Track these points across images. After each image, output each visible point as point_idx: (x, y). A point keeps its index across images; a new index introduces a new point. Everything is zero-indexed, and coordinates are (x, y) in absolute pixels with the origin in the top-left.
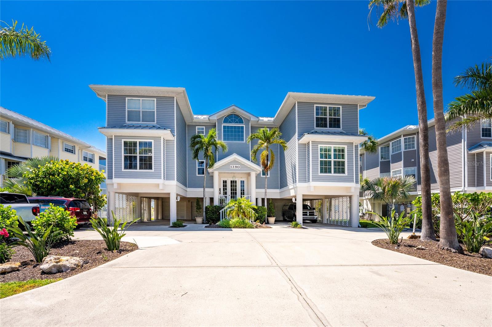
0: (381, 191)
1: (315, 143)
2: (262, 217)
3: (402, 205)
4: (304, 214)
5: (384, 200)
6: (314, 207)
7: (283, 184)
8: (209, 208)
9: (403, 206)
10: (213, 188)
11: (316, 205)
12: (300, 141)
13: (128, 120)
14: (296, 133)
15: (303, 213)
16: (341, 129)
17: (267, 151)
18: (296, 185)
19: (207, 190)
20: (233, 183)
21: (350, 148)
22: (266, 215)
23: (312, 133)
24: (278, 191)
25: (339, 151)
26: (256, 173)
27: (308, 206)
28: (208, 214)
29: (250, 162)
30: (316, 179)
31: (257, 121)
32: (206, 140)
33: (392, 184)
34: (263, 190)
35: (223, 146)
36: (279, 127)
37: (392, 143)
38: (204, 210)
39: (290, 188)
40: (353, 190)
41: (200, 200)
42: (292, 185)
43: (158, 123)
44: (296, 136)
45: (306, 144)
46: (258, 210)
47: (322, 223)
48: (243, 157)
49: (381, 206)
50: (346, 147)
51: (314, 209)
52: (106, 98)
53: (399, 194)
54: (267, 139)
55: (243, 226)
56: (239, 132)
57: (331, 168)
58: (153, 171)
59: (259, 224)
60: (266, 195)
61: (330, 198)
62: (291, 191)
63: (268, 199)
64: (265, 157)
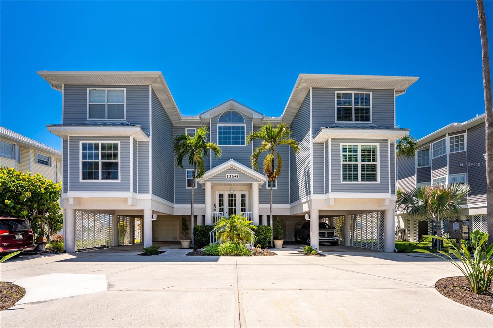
0: (423, 203)
1: (336, 141)
2: (266, 239)
3: (456, 222)
4: (321, 235)
5: (425, 215)
6: (334, 225)
7: (294, 197)
8: (197, 229)
9: (458, 224)
10: (205, 203)
11: (337, 223)
12: (315, 139)
13: (90, 117)
14: (310, 129)
15: (319, 233)
16: (371, 122)
17: (273, 155)
18: (310, 197)
19: (196, 206)
20: (232, 197)
21: (383, 146)
22: (272, 237)
23: (332, 127)
24: (288, 206)
25: (369, 151)
26: (259, 185)
27: (327, 224)
28: (196, 236)
29: (253, 170)
30: (337, 189)
31: (261, 120)
32: (192, 141)
33: (438, 195)
34: (268, 206)
35: (215, 150)
36: (289, 126)
37: (433, 144)
38: (192, 231)
39: (303, 201)
40: (387, 203)
41: (187, 219)
42: (305, 197)
43: (127, 120)
44: (310, 134)
45: (324, 143)
46: (261, 231)
47: (344, 245)
48: (244, 165)
49: (418, 223)
50: (378, 145)
51: (334, 228)
52: (62, 90)
53: (448, 207)
54: (272, 138)
55: (237, 252)
56: (238, 133)
57: (357, 174)
58: (119, 181)
59: (259, 250)
60: (271, 211)
61: (354, 214)
62: (303, 205)
63: (274, 217)
64: (270, 163)
